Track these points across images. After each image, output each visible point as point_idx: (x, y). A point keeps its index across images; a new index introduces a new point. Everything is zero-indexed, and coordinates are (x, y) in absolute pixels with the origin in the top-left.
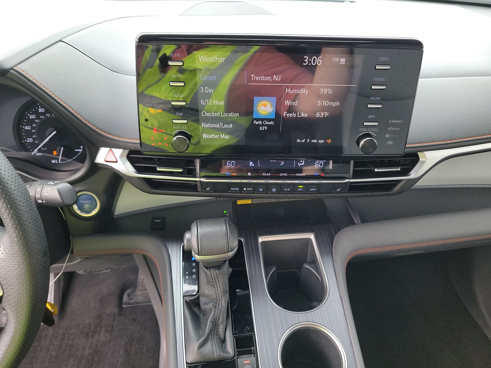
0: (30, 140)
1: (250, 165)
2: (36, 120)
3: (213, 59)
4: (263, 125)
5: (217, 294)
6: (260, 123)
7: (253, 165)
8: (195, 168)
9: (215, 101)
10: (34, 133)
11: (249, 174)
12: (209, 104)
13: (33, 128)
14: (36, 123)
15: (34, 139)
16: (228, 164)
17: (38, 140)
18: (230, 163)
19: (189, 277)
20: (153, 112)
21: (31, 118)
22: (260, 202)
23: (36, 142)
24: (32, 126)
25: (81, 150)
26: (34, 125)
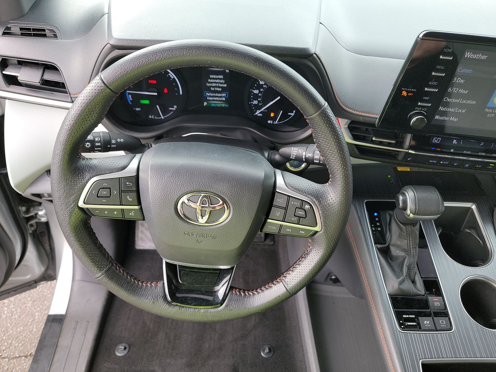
0: (255, 102)
1: (454, 143)
2: (264, 86)
3: (477, 56)
4: (492, 113)
5: (409, 245)
6: (490, 111)
7: (456, 143)
8: (403, 141)
9: (461, 90)
10: (260, 97)
11: (452, 150)
12: (455, 91)
13: (260, 92)
14: (264, 88)
15: (259, 102)
16: (434, 140)
17: (261, 103)
18: (436, 139)
19: (375, 228)
20: (405, 95)
21: (260, 83)
22: (418, 171)
23: (260, 104)
24: (259, 91)
25: (293, 114)
26: (262, 90)
